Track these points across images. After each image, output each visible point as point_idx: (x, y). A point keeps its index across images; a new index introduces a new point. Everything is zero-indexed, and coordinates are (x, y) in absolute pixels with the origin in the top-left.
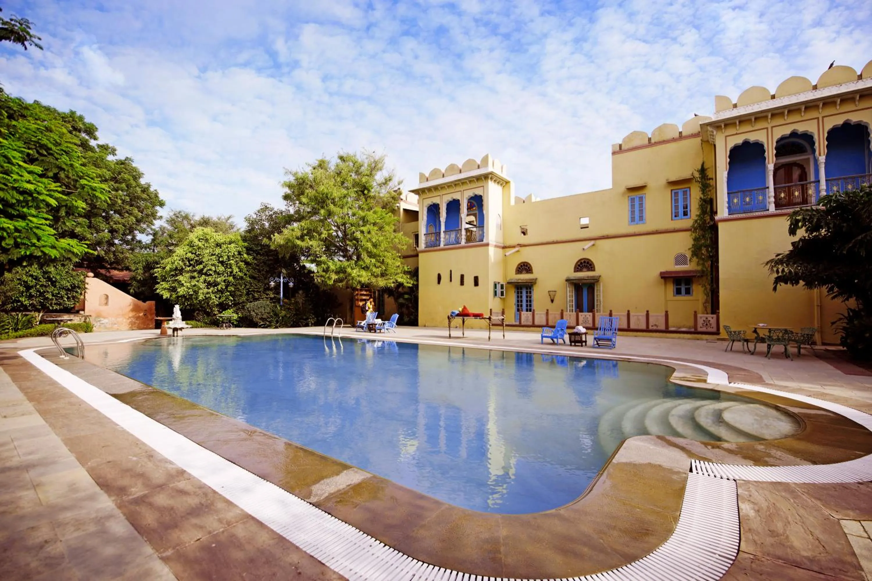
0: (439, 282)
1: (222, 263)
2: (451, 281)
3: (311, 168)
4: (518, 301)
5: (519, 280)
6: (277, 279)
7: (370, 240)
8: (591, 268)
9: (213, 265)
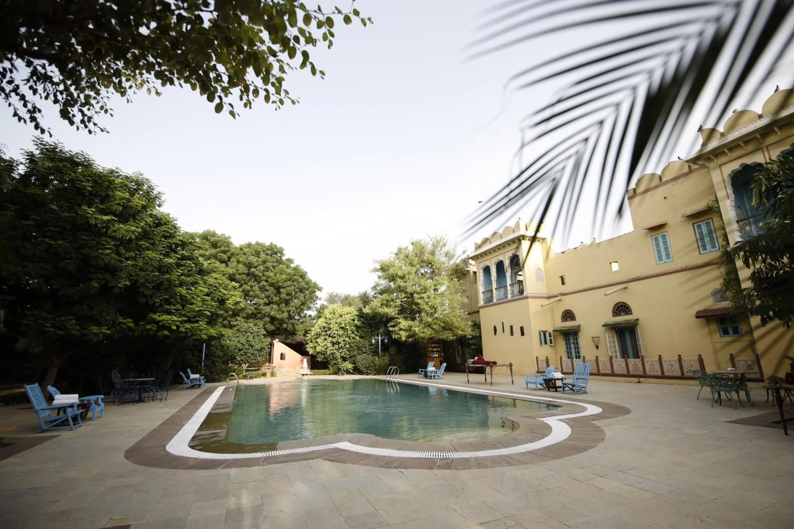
0: (495, 334)
1: (342, 328)
2: (504, 332)
3: (394, 256)
4: (567, 348)
5: (563, 327)
6: (377, 337)
7: (427, 304)
8: (629, 311)
9: (337, 330)
